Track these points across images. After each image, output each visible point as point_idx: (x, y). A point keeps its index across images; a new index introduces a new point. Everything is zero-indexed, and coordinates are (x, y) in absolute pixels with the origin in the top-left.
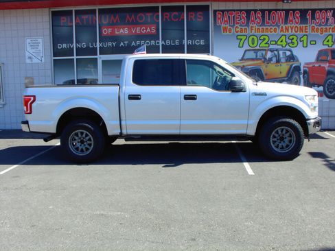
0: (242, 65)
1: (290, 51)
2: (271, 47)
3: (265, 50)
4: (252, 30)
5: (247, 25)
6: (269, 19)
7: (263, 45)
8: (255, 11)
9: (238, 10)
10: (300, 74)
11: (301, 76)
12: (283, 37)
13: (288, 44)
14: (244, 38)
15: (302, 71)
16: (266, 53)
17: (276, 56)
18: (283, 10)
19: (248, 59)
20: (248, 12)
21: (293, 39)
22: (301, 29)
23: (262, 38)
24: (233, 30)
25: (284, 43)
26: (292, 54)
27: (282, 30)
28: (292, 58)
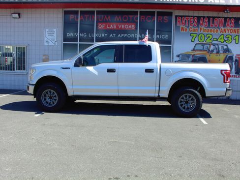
0: (193, 54)
1: (227, 46)
2: (214, 42)
3: (209, 44)
4: (201, 30)
5: (198, 27)
6: (213, 24)
7: (208, 41)
8: (204, 17)
9: (192, 16)
10: (232, 61)
11: (233, 63)
12: (222, 36)
13: (225, 41)
14: (195, 35)
15: (234, 60)
16: (210, 47)
17: (216, 49)
18: (222, 18)
19: (197, 50)
20: (199, 18)
21: (229, 37)
22: (235, 31)
23: (208, 36)
24: (188, 30)
25: (222, 40)
26: (228, 48)
27: (221, 32)
28: (227, 50)
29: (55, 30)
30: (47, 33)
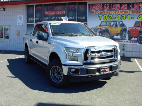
0: (100, 28)
1: (122, 22)
2: (113, 20)
3: (111, 21)
4: (105, 12)
5: (103, 10)
6: (113, 8)
7: (110, 19)
8: (107, 4)
9: (99, 4)
10: (126, 32)
11: (127, 33)
12: (119, 16)
13: (121, 19)
14: (101, 16)
15: (127, 31)
16: (111, 23)
17: (115, 24)
18: (119, 3)
19: (103, 25)
20: (103, 5)
21: (123, 16)
22: (127, 12)
23: (109, 16)
24: (97, 13)
25: (119, 18)
26: (123, 23)
27: (118, 13)
28: (123, 25)
29: (22, 17)
30: (18, 18)
